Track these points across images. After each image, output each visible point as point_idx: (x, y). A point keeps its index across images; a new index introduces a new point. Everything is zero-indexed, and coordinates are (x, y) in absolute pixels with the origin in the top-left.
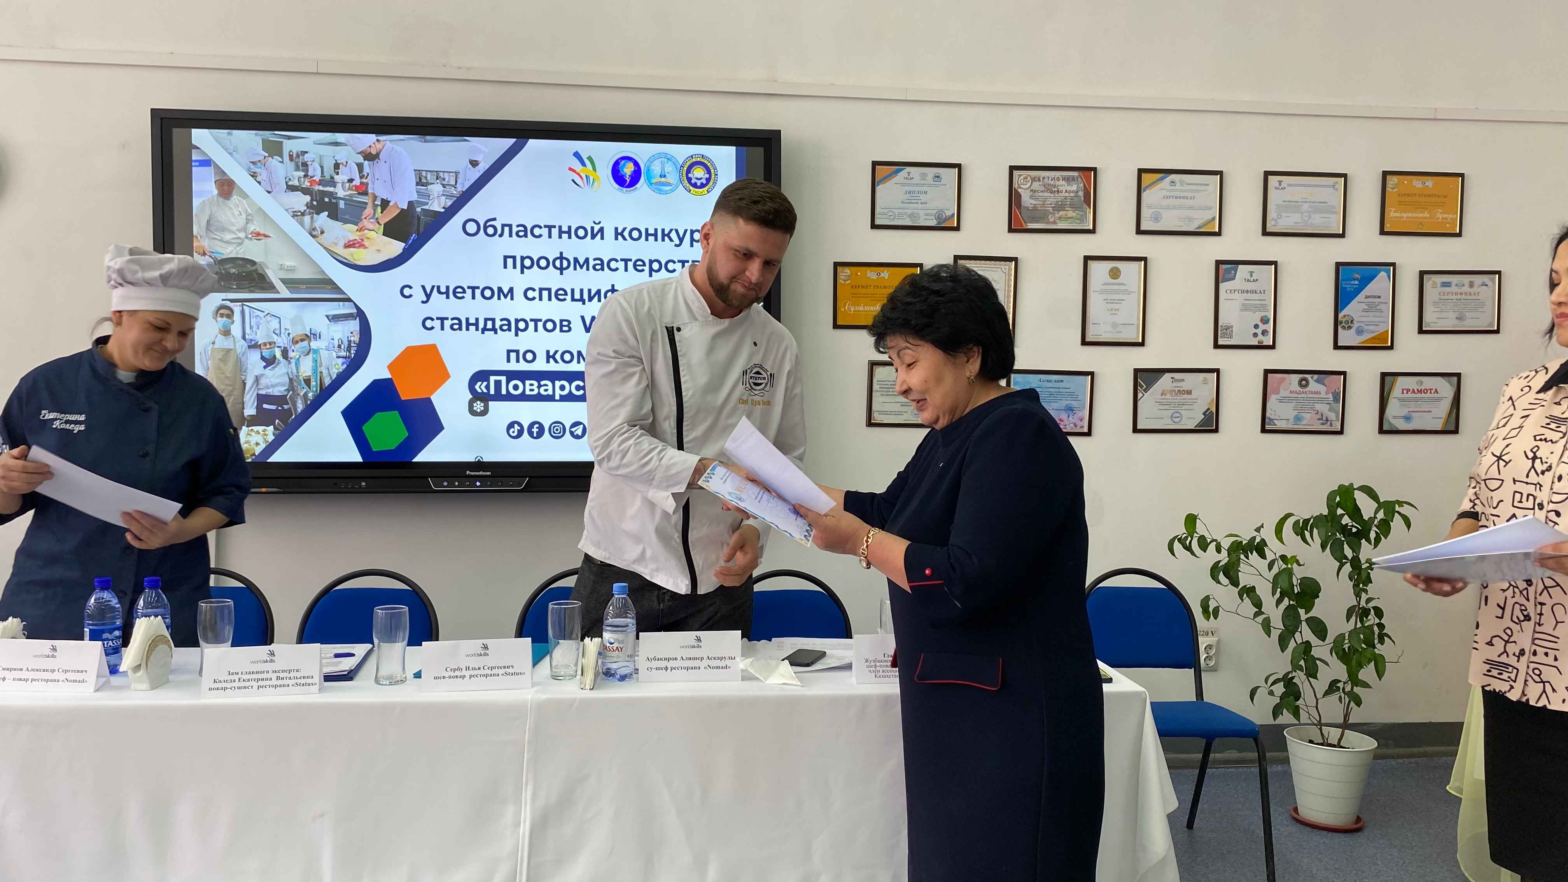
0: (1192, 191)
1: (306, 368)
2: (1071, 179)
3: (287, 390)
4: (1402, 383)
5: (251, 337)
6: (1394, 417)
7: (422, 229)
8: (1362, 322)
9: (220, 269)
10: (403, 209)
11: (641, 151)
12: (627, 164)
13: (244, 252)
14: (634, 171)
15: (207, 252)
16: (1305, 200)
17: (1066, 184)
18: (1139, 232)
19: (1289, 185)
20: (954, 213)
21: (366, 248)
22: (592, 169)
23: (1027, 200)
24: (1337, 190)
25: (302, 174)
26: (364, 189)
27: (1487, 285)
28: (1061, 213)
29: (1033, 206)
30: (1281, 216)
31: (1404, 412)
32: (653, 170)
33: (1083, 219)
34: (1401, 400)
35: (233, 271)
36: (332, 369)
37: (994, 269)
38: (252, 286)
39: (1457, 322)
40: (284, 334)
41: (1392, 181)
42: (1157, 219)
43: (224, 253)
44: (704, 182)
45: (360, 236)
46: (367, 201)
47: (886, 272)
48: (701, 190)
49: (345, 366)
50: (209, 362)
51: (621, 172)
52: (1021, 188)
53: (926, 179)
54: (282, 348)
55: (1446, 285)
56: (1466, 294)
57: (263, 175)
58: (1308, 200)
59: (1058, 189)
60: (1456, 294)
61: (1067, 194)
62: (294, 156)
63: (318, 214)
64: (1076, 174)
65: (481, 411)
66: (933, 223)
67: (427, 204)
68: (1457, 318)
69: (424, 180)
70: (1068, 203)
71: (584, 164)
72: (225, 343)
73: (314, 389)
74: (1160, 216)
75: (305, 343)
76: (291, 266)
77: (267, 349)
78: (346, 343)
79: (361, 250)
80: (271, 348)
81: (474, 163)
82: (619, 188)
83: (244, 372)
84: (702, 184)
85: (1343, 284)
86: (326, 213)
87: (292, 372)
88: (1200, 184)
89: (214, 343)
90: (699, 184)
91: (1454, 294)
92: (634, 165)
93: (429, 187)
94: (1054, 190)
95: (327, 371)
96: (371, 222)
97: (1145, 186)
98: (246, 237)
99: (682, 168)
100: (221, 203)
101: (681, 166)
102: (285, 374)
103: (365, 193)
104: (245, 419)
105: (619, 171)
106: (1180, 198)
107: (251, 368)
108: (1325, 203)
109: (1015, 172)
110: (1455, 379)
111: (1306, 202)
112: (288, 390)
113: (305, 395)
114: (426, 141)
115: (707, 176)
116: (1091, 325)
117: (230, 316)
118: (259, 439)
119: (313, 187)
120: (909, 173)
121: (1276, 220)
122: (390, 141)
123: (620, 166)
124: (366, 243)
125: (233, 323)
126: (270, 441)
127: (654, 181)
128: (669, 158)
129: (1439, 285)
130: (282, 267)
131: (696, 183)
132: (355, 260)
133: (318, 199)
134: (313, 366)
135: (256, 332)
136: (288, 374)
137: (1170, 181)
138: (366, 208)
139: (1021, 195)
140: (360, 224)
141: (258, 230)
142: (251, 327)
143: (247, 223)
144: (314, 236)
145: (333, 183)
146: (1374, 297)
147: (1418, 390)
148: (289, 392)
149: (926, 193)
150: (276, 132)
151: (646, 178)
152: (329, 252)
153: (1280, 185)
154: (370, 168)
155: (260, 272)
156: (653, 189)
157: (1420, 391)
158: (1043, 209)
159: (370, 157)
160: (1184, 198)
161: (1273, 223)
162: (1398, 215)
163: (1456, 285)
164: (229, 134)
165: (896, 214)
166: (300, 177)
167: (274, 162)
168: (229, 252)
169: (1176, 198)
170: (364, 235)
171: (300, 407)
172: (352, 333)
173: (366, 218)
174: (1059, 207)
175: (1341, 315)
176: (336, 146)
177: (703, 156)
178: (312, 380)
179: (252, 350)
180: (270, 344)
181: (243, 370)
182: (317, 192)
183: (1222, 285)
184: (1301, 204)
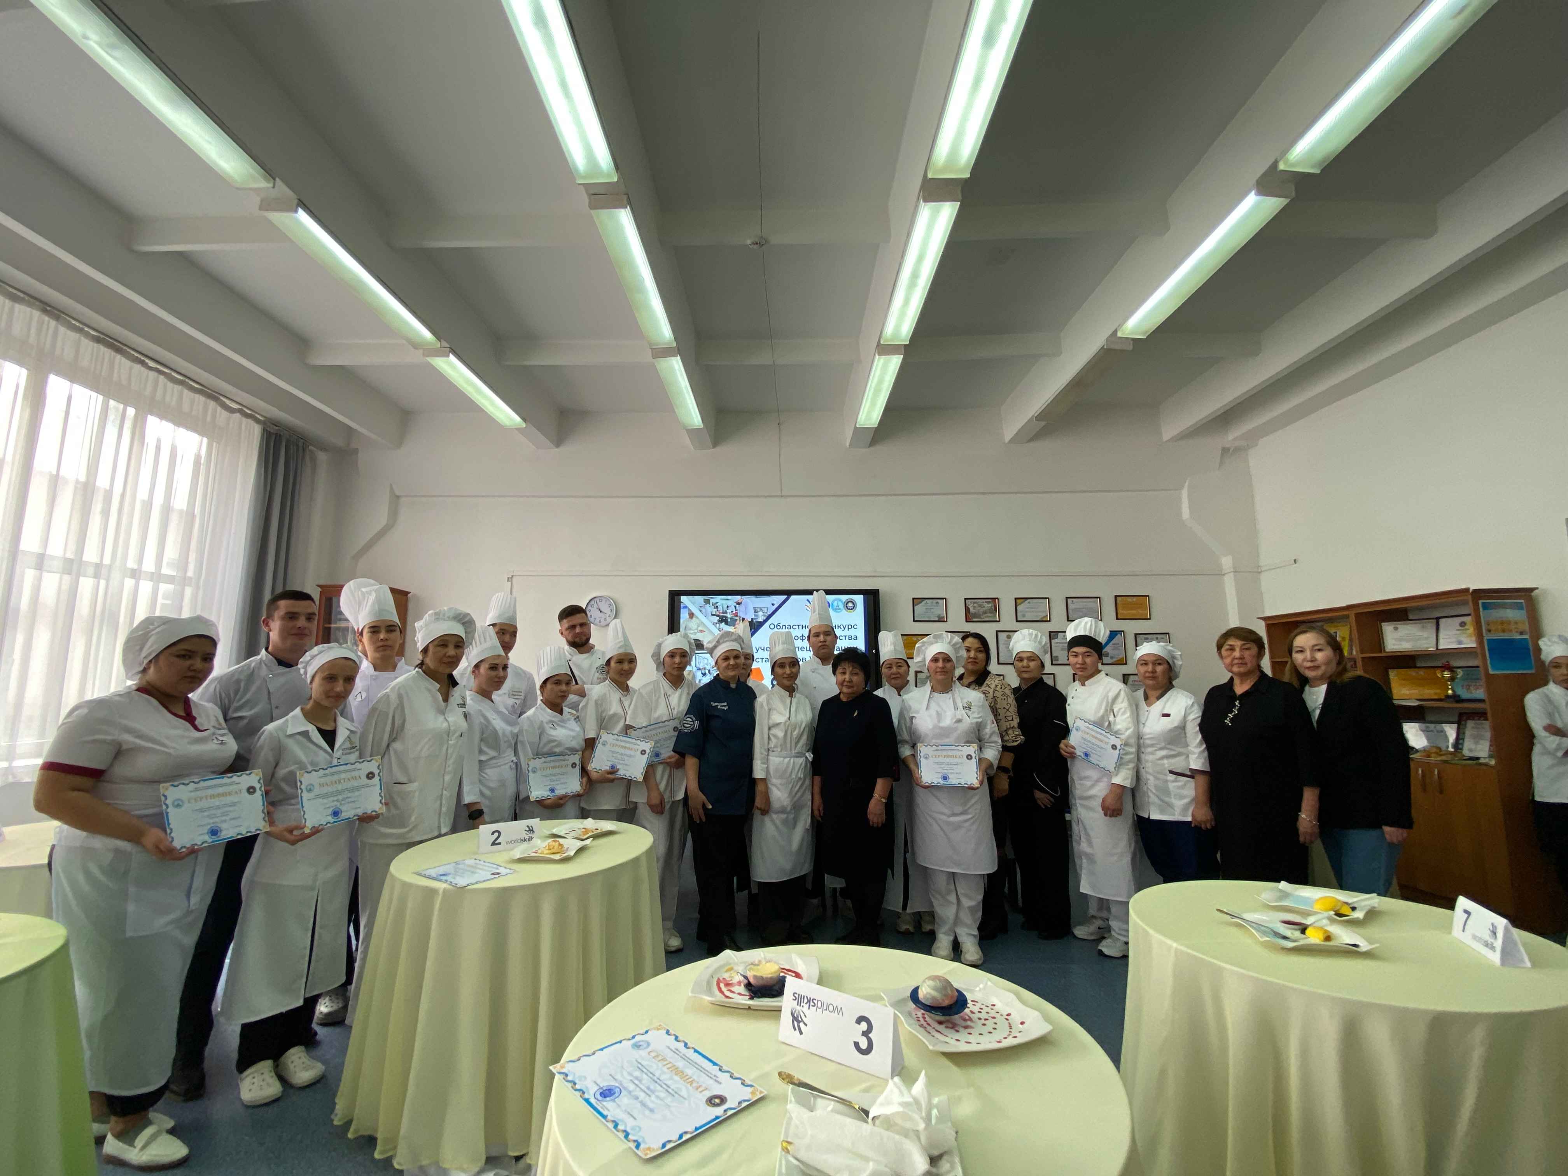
0: (1037, 605)
8: (1113, 654)
10: (749, 621)
13: (697, 637)
16: (1084, 607)
17: (987, 604)
18: (1017, 621)
19: (1077, 602)
20: (945, 616)
24: (1097, 603)
28: (986, 615)
29: (975, 612)
32: (835, 605)
33: (995, 616)
41: (1119, 599)
42: (1024, 616)
44: (852, 608)
46: (738, 618)
48: (851, 611)
52: (970, 606)
53: (934, 603)
57: (704, 611)
59: (984, 606)
61: (989, 608)
62: (714, 604)
64: (990, 600)
66: (937, 619)
67: (758, 618)
70: (988, 611)
71: (810, 603)
81: (773, 605)
88: (1041, 603)
90: (850, 609)
93: (758, 613)
97: (1018, 604)
98: (699, 632)
101: (844, 603)
103: (737, 616)
109: (967, 600)
115: (853, 606)
116: (1001, 657)
119: (720, 614)
120: (927, 602)
127: (835, 608)
128: (840, 600)
137: (1026, 602)
138: (738, 620)
139: (970, 609)
141: (701, 629)
143: (698, 627)
146: (1117, 644)
149: (934, 608)
150: (708, 596)
153: (1073, 602)
154: (739, 607)
156: (834, 611)
158: (979, 613)
159: (739, 604)
160: (1034, 608)
162: (1123, 612)
165: (923, 616)
166: (716, 611)
168: (692, 636)
169: (1031, 608)
174: (985, 613)
176: (727, 600)
177: (852, 599)
182: (721, 616)
183: (1053, 641)
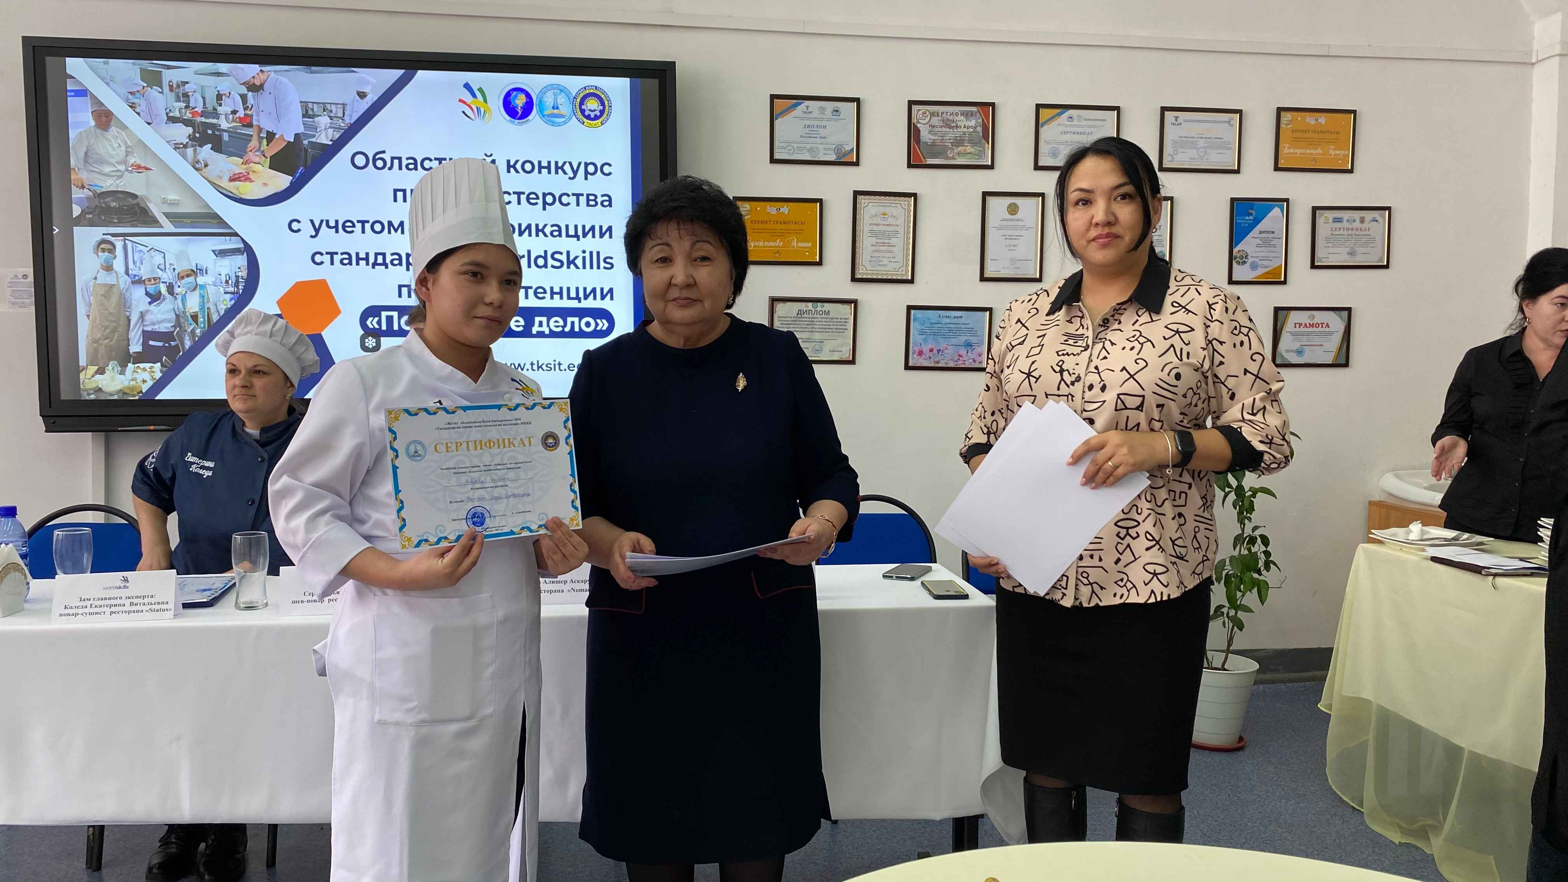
0: (1091, 127)
1: (193, 304)
2: (969, 115)
3: (173, 326)
4: (1294, 316)
5: (134, 273)
6: (1287, 351)
7: (309, 162)
8: (1257, 257)
9: (100, 203)
10: (289, 142)
11: (534, 82)
12: (519, 95)
13: (124, 185)
14: (526, 103)
15: (85, 185)
16: (1200, 136)
17: (965, 120)
18: (1037, 167)
19: (1186, 121)
20: (853, 148)
21: (253, 181)
22: (482, 100)
23: (926, 135)
24: (1232, 126)
25: (183, 105)
26: (248, 121)
27: (1377, 221)
28: (960, 148)
29: (932, 141)
30: (1178, 151)
31: (1296, 346)
32: (546, 102)
33: (981, 155)
34: (1293, 334)
35: (113, 204)
36: (220, 305)
37: (893, 205)
38: (134, 221)
39: (1347, 257)
40: (169, 269)
41: (1286, 117)
42: (1053, 154)
43: (104, 185)
44: (598, 114)
45: (246, 169)
46: (252, 133)
47: (785, 207)
48: (595, 122)
49: (233, 302)
50: (91, 298)
51: (513, 103)
52: (920, 123)
53: (826, 113)
54: (168, 284)
55: (1337, 220)
56: (1357, 229)
57: (142, 107)
58: (1203, 136)
59: (957, 124)
60: (1348, 229)
61: (966, 130)
62: (175, 86)
63: (201, 146)
64: (974, 109)
65: (374, 347)
66: (832, 157)
67: (314, 136)
68: (1348, 253)
69: (310, 112)
70: (967, 139)
71: (474, 96)
72: (107, 279)
73: (202, 326)
74: (1058, 152)
75: (191, 279)
76: (174, 200)
77: (151, 285)
78: (234, 279)
79: (247, 183)
80: (155, 284)
81: (362, 95)
82: (510, 120)
83: (128, 308)
84: (596, 115)
85: (1238, 220)
86: (210, 146)
87: (178, 308)
88: (1098, 120)
89: (96, 278)
90: (592, 116)
91: (1345, 230)
92: (526, 96)
93: (316, 119)
94: (952, 125)
95: (215, 307)
96: (257, 155)
97: (1044, 120)
98: (127, 170)
99: (575, 100)
100: (98, 134)
101: (575, 98)
102: (171, 310)
103: (250, 125)
104: (131, 356)
105: (510, 103)
106: (1078, 133)
107: (136, 303)
108: (1220, 138)
109: (913, 107)
110: (1345, 314)
111: (1202, 138)
112: (175, 327)
113: (193, 331)
114: (312, 72)
115: (601, 108)
116: (989, 261)
117: (112, 250)
118: (146, 376)
119: (194, 119)
120: (807, 107)
121: (1172, 156)
122: (274, 71)
123: (511, 98)
124: (252, 176)
125: (115, 258)
126: (157, 378)
127: (546, 113)
128: (562, 90)
129: (1331, 220)
130: (165, 201)
131: (589, 115)
132: (240, 194)
133: (201, 130)
134: (200, 302)
135: (140, 267)
136: (174, 310)
137: (1067, 117)
138: (251, 141)
139: (919, 131)
140: (246, 158)
141: (138, 162)
142: (134, 262)
143: (127, 156)
144: (197, 169)
145: (216, 115)
146: (1268, 232)
147: (1310, 324)
148: (176, 328)
149: (825, 127)
150: (154, 62)
151: (538, 110)
152: (215, 185)
153: (1176, 121)
154: (254, 99)
155: (142, 206)
156: (546, 121)
157: (1312, 326)
158: (942, 144)
159: (255, 88)
160: (1081, 133)
161: (1170, 158)
162: (1292, 151)
163: (1348, 221)
164: (104, 63)
165: (796, 148)
166: (182, 109)
167: (154, 92)
168: (109, 185)
169: (1074, 133)
170: (251, 167)
171: (188, 344)
172: (239, 268)
173: (251, 151)
174: (958, 142)
175: (1235, 250)
176: (218, 76)
177: (596, 87)
178: (200, 316)
179: (136, 286)
180: (155, 279)
181: (127, 306)
182: (200, 124)
184: (1197, 139)
